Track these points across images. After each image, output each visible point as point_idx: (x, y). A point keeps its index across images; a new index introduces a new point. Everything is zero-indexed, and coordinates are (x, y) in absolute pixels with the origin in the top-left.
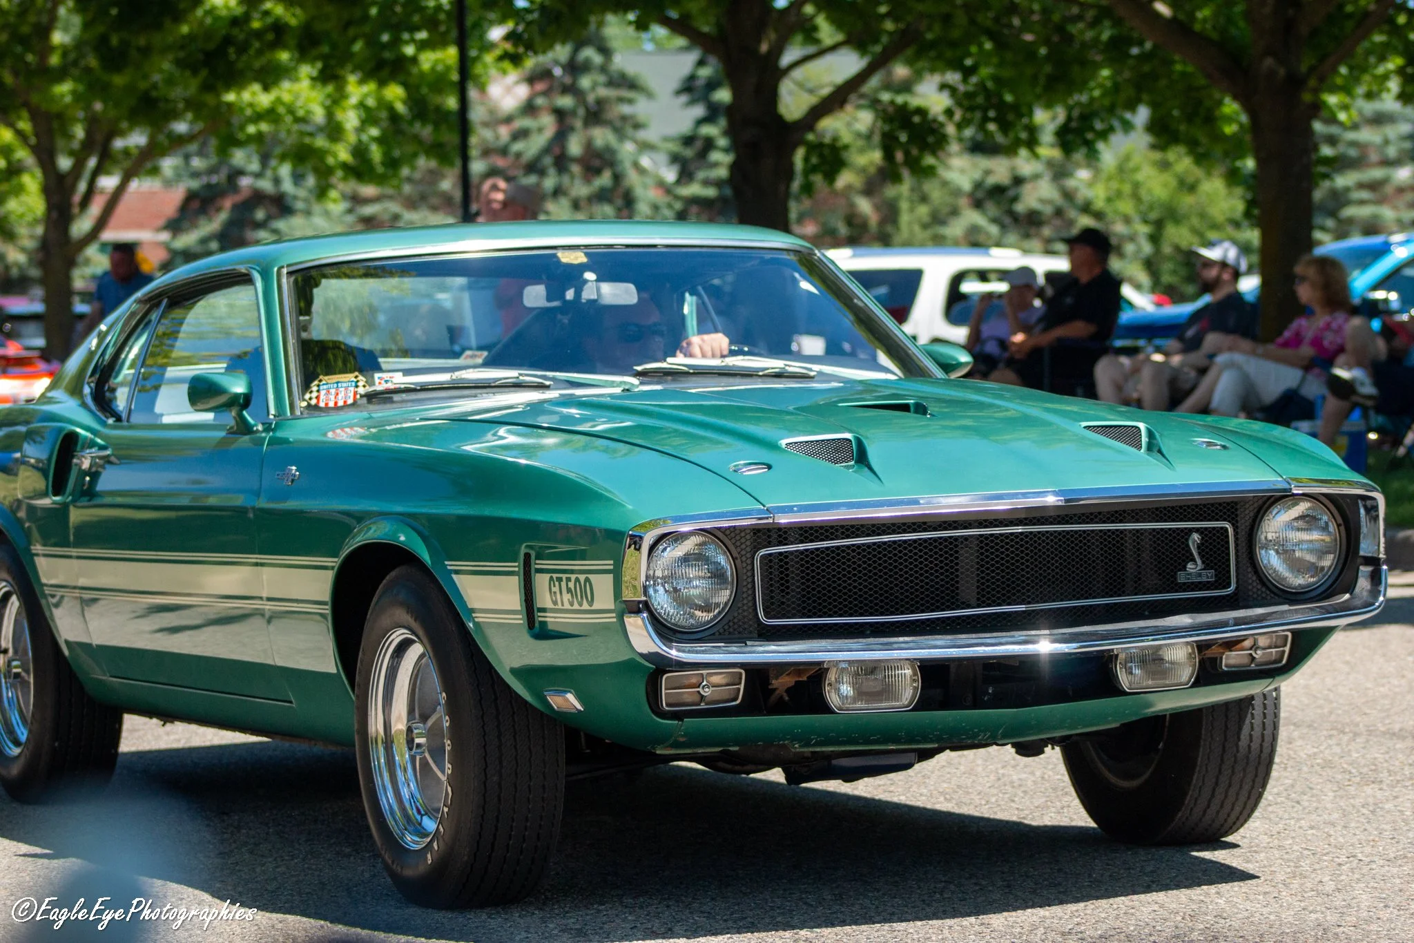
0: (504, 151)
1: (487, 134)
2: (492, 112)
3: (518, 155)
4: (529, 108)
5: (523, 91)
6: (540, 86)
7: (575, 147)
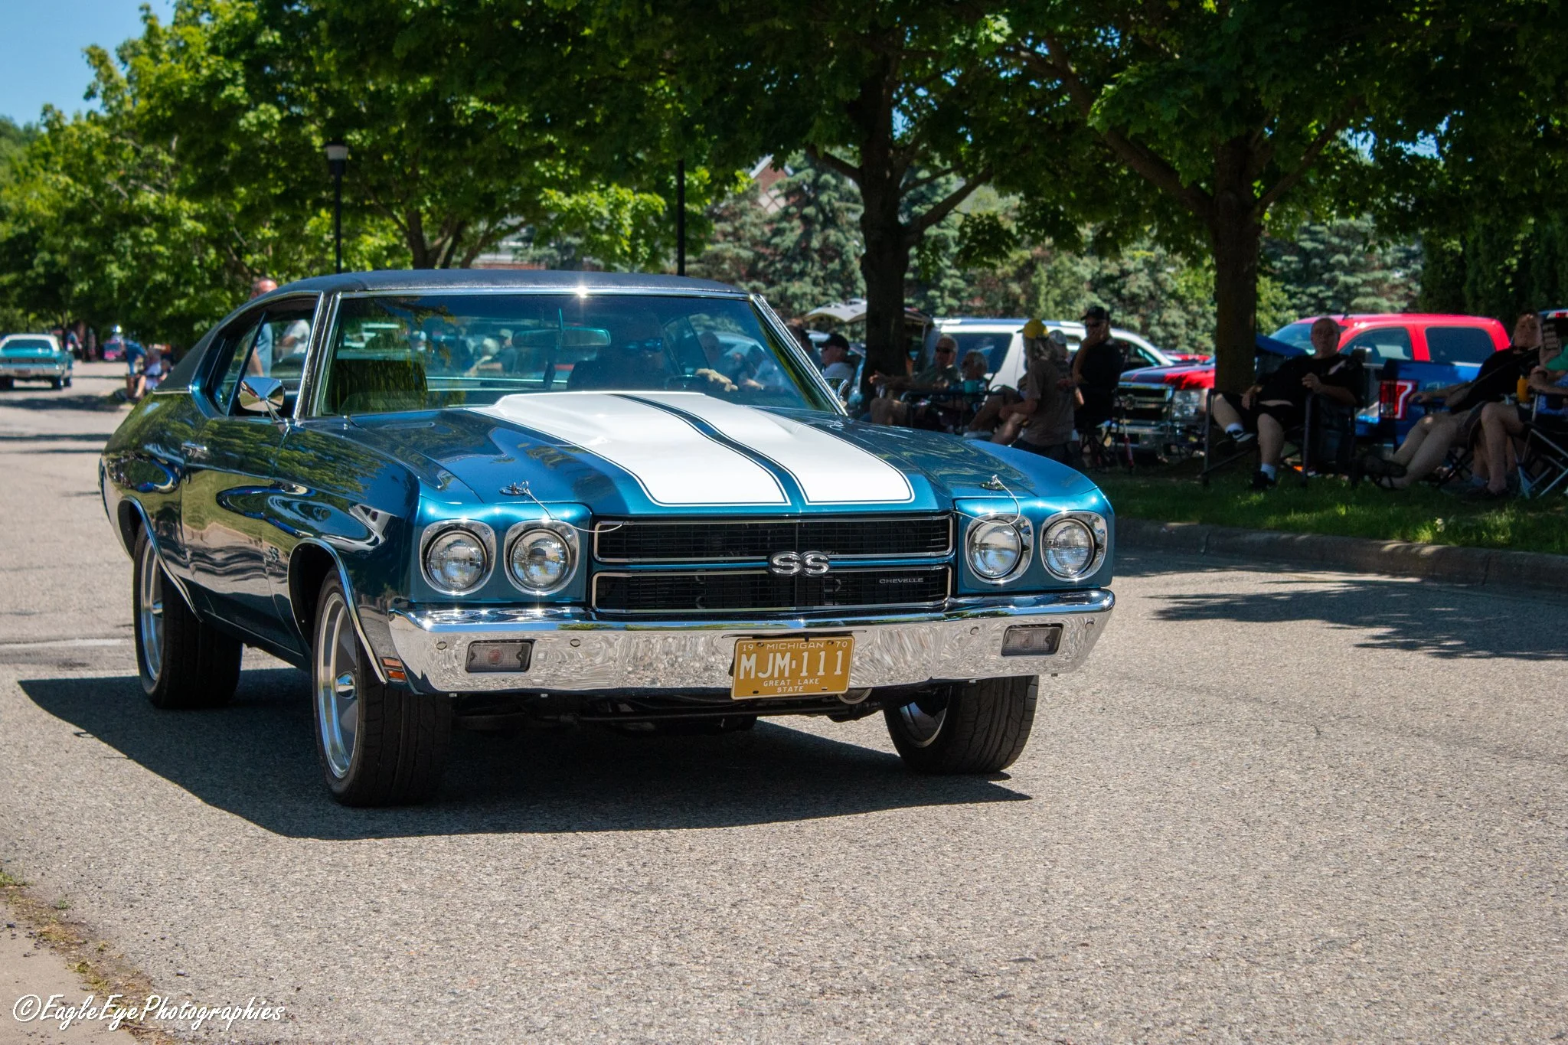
0: (767, 244)
1: (757, 232)
2: (759, 216)
3: (776, 246)
4: (786, 215)
5: (782, 202)
6: (792, 200)
7: (815, 243)
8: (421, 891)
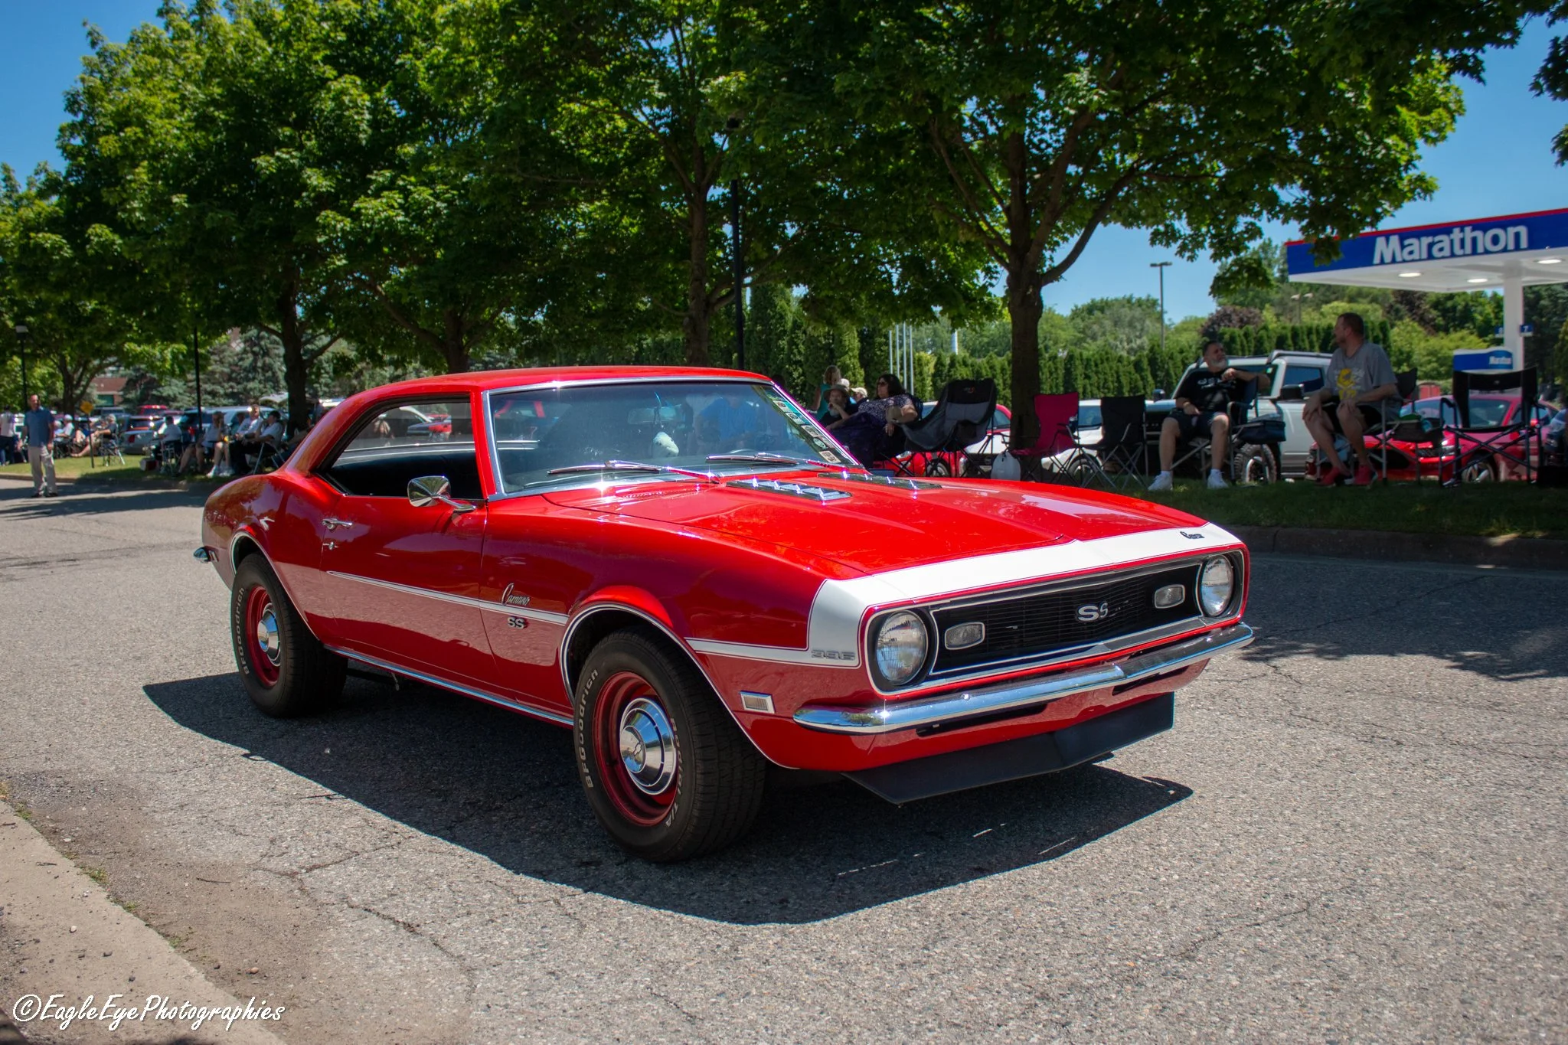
8: (104, 692)
